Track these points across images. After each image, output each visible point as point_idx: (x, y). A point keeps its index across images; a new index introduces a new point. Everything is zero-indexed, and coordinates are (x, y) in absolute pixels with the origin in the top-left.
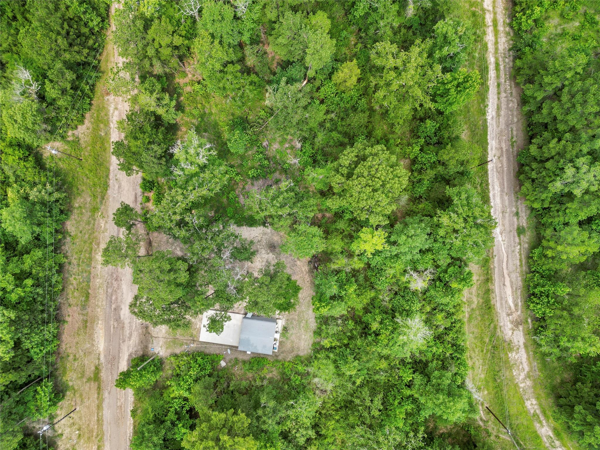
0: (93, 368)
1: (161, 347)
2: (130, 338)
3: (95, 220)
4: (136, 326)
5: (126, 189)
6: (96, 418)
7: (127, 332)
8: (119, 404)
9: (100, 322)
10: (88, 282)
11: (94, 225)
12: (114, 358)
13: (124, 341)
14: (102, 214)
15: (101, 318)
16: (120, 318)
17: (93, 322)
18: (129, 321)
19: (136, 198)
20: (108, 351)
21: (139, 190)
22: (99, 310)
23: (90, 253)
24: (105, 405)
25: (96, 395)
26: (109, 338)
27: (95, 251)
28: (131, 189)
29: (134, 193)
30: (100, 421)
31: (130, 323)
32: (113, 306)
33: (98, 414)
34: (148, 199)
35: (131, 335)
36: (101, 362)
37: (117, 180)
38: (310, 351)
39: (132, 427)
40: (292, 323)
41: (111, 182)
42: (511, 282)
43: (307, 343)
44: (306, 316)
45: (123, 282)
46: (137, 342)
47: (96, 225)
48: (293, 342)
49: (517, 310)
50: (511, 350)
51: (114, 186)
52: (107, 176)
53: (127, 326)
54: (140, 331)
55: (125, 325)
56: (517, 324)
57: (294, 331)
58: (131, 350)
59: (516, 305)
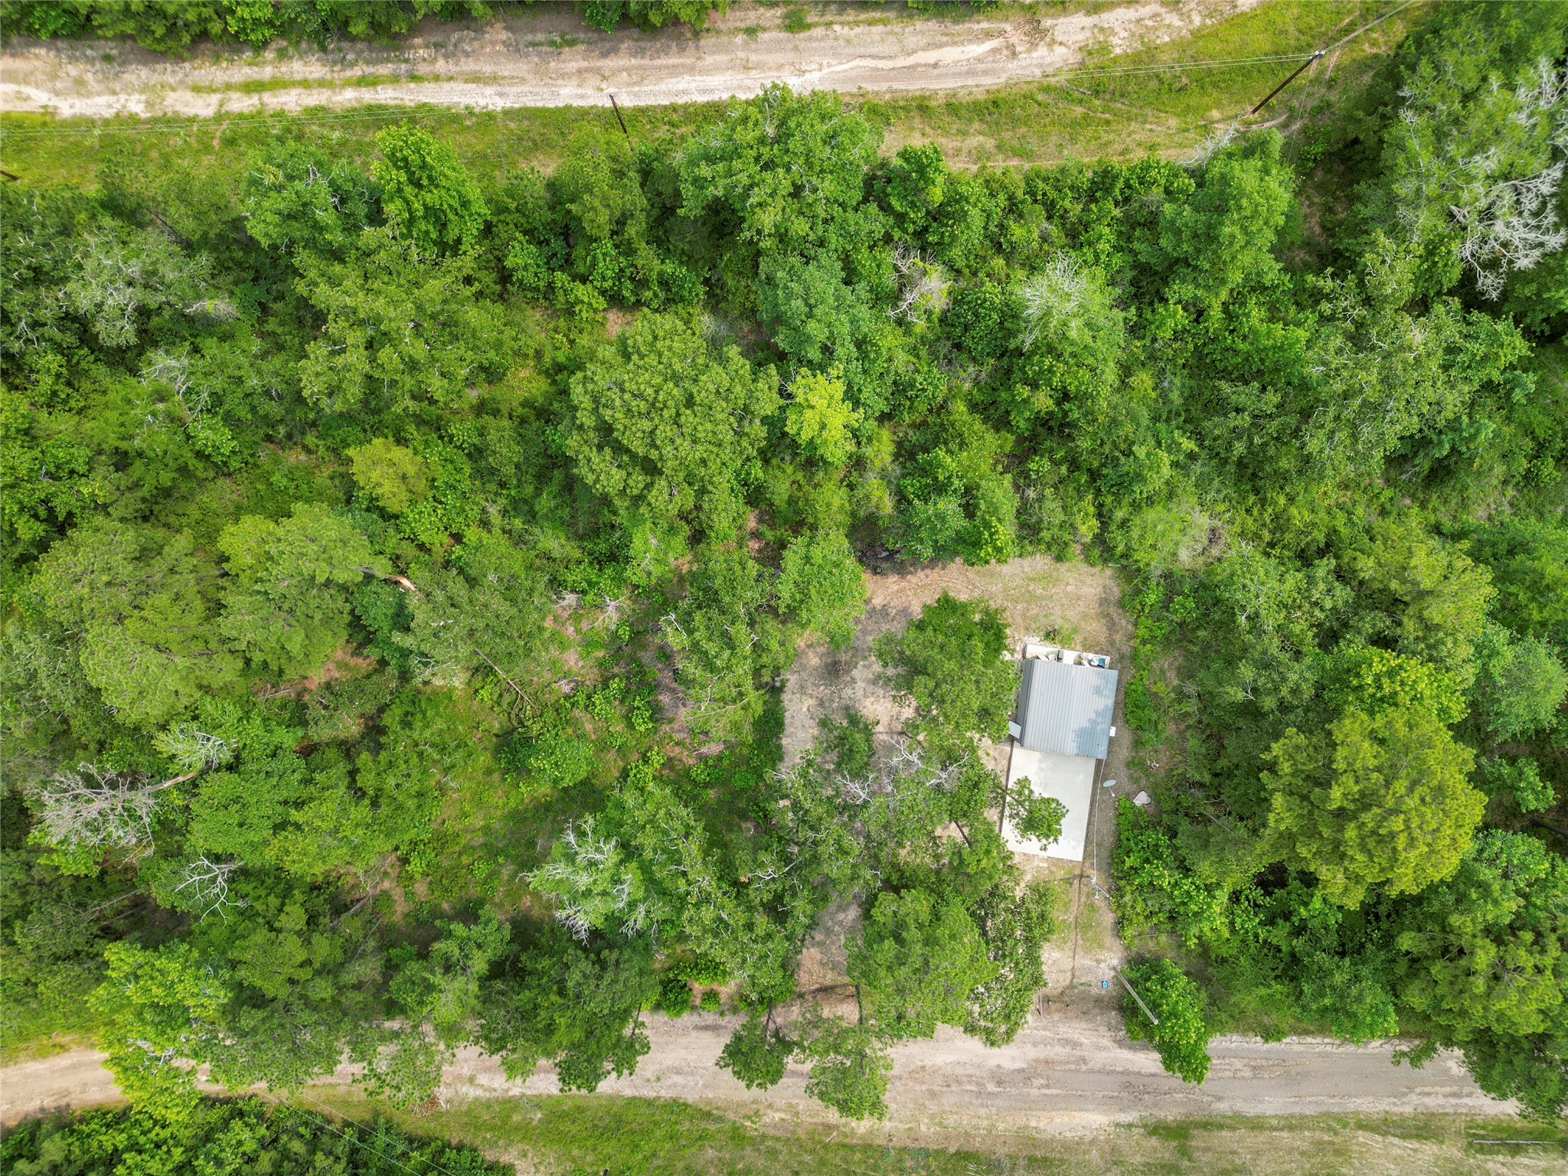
0: (1154, 1141)
1: (1098, 961)
2: (1075, 1045)
3: (764, 1137)
4: (1044, 1028)
5: (682, 1054)
6: (1285, 1134)
7: (1059, 1052)
8: (1248, 1074)
9: (1033, 1124)
10: (927, 1153)
11: (778, 1139)
12: (1128, 1086)
13: (1084, 1060)
14: (749, 1118)
15: (1021, 1121)
16: (1021, 1071)
17: (1034, 1143)
18: (1029, 1046)
19: (706, 1028)
20: (1109, 1102)
21: (687, 1018)
22: (1001, 1126)
23: (852, 1148)
24: (1250, 1110)
25: (1225, 1133)
26: (1076, 1100)
27: (845, 1135)
28: (683, 1041)
29: (694, 1034)
30: (1293, 1124)
31: (1034, 1044)
32: (991, 1087)
33: (1275, 1129)
34: (711, 996)
35: (1067, 1042)
36: (1137, 1121)
37: (658, 1079)
38: (1108, 572)
39: (1309, 1039)
40: (1035, 618)
41: (666, 1093)
42: (929, 46)
43: (1089, 581)
44: (1018, 581)
45: (928, 1063)
46: (1084, 1025)
47: (778, 1134)
48: (1085, 617)
49: (1002, 33)
50: (1104, 48)
51: (675, 1085)
52: (649, 1103)
53: (1042, 1053)
54: (1056, 1017)
55: (1042, 1056)
56: (1037, 33)
57: (1057, 611)
58: (1105, 1042)
59: (989, 35)
